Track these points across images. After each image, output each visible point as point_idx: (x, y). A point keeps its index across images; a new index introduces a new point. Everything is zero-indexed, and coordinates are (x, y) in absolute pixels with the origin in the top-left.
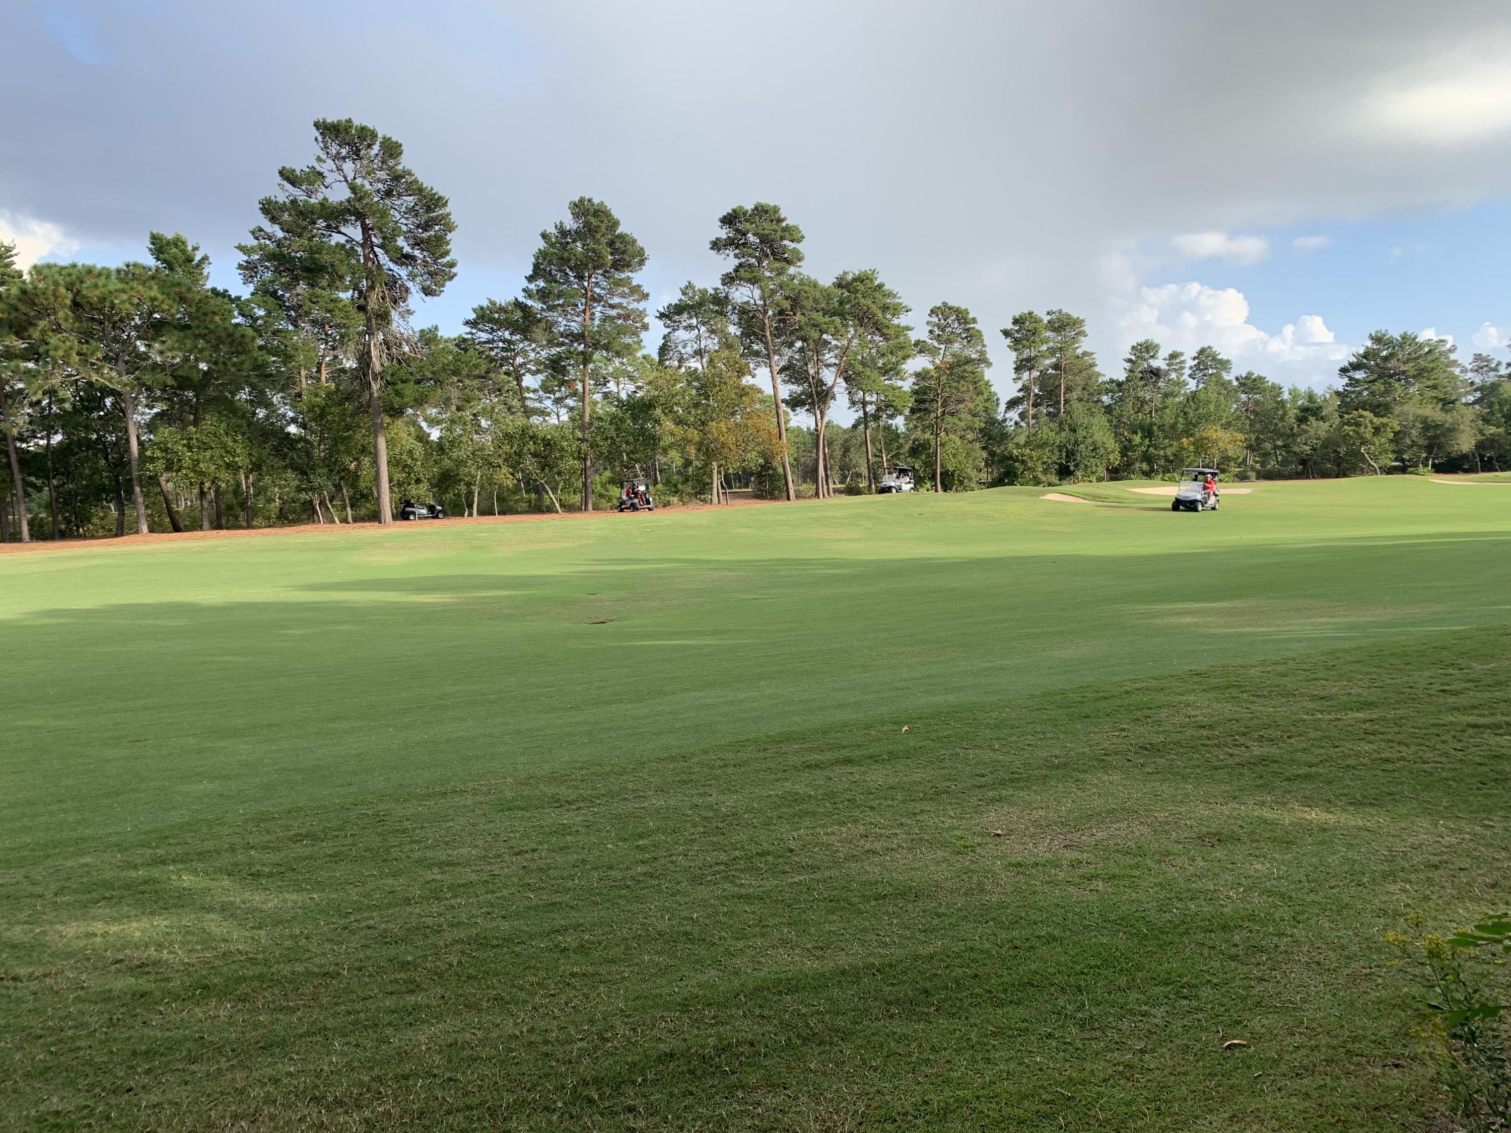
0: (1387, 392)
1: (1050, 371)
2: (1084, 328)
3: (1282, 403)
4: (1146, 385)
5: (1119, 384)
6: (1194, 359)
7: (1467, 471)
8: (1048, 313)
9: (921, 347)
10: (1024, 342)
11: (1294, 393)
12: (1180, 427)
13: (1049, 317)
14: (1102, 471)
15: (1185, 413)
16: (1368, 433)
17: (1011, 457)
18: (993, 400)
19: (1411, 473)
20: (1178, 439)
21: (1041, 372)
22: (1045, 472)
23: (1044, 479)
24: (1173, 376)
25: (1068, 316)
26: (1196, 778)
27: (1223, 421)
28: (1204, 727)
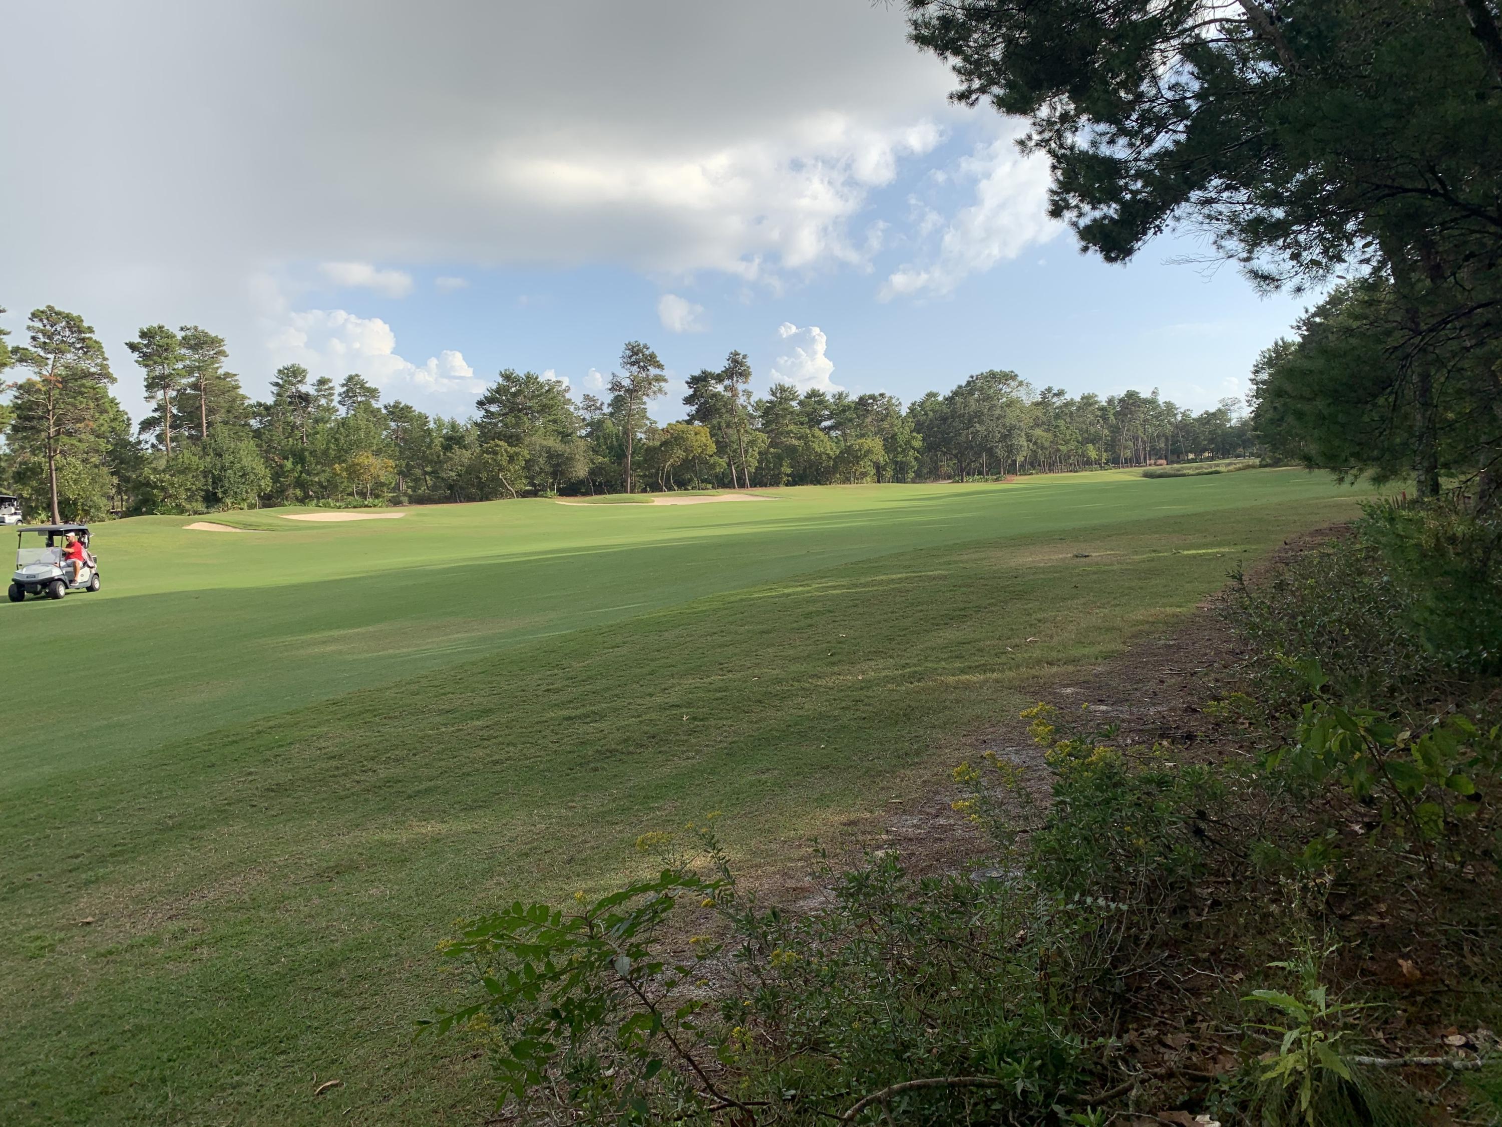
0: (517, 425)
1: (188, 391)
2: (224, 348)
3: (429, 432)
4: (295, 410)
5: (267, 408)
6: (343, 385)
7: (584, 494)
8: (182, 329)
9: (21, 356)
10: (155, 358)
11: (439, 422)
12: (332, 453)
13: (183, 334)
14: (253, 498)
15: (336, 440)
16: (504, 460)
17: (147, 484)
18: (120, 420)
19: (542, 496)
20: (331, 465)
21: (178, 391)
22: (189, 499)
23: (188, 506)
24: (323, 402)
25: (206, 335)
26: (321, 812)
27: (375, 448)
28: (334, 757)
